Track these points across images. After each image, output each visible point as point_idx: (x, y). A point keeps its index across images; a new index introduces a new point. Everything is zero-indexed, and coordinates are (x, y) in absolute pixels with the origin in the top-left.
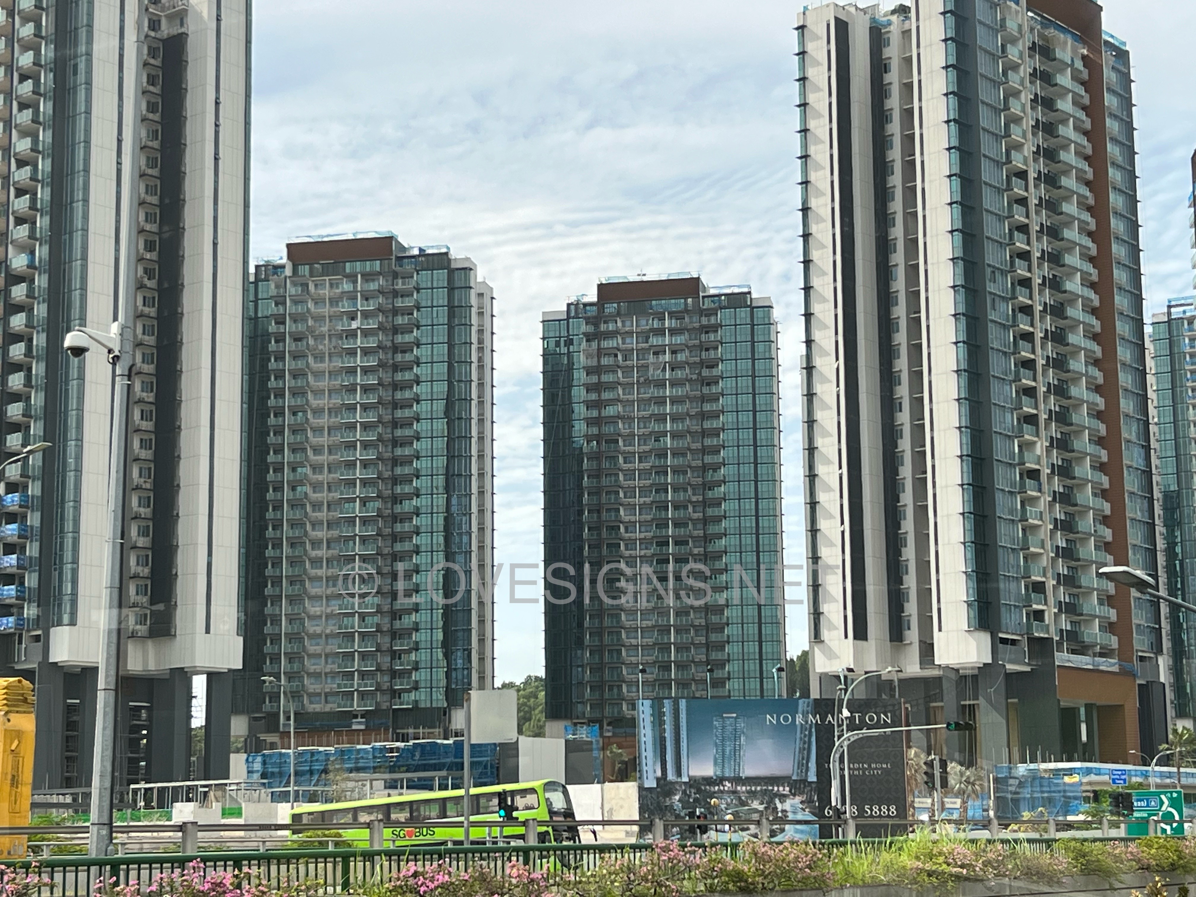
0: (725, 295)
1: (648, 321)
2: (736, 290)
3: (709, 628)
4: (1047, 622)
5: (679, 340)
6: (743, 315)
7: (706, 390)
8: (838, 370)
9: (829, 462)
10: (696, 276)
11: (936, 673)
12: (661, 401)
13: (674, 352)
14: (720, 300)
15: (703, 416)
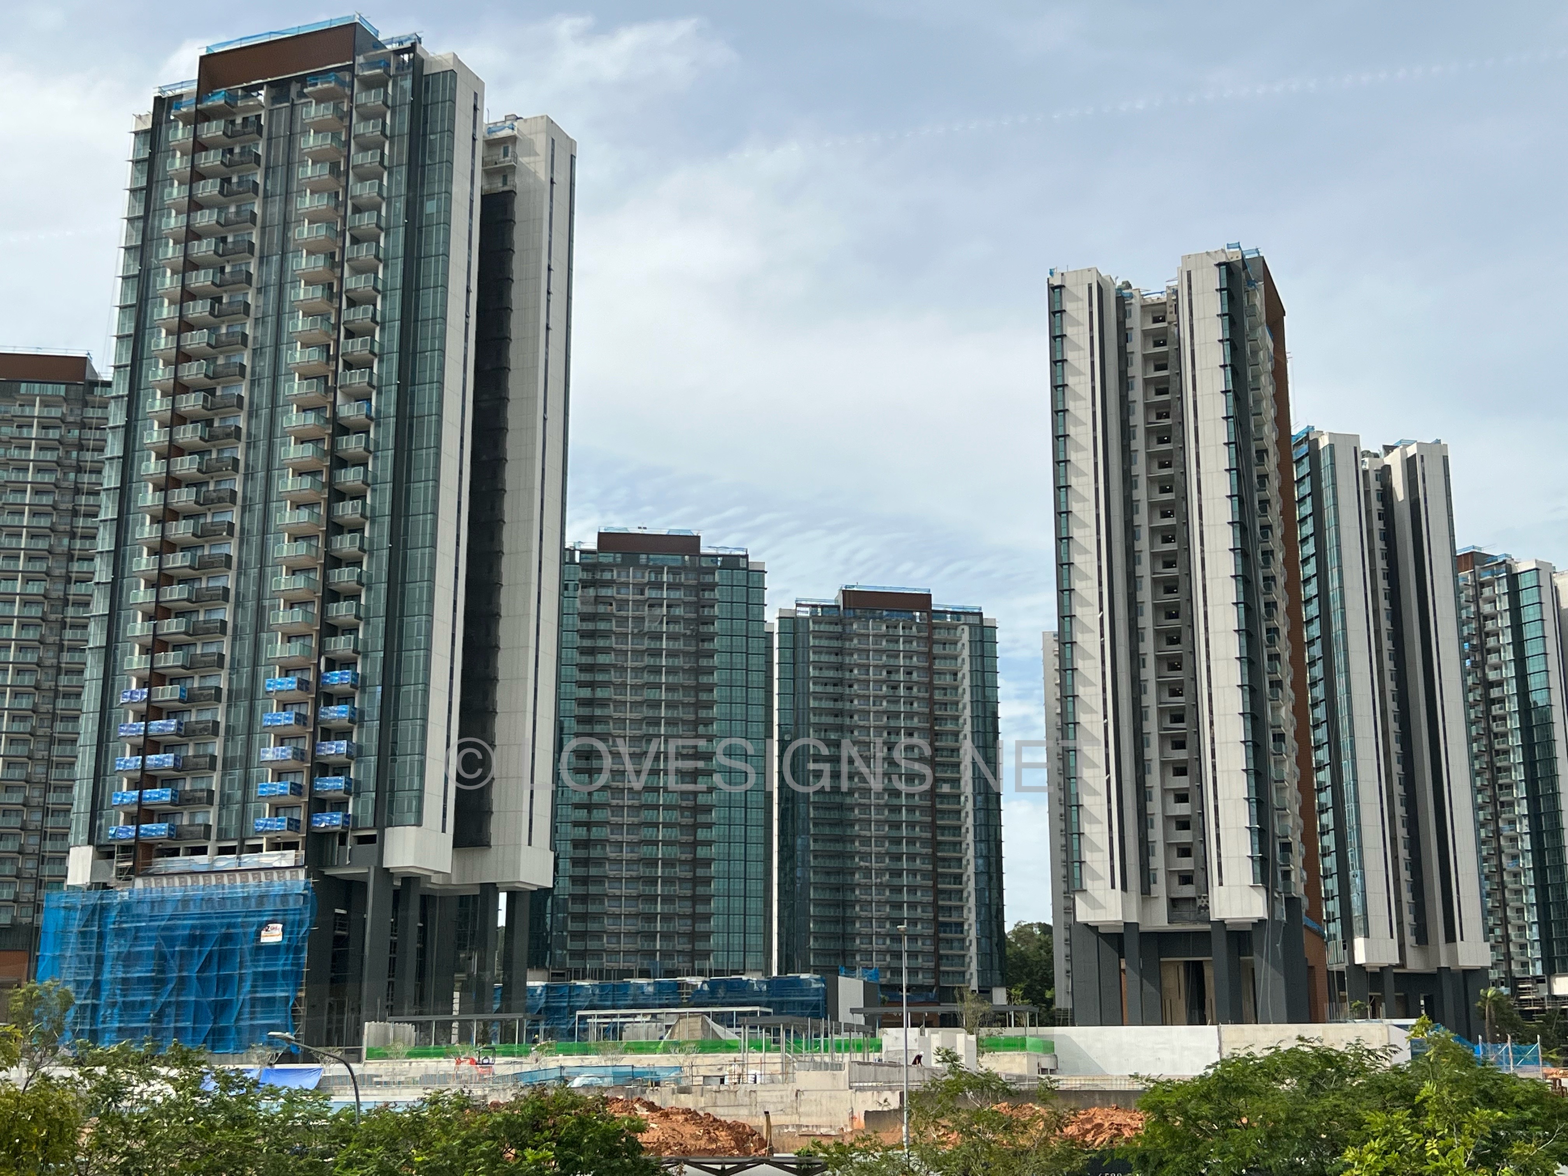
1: (643, 574)
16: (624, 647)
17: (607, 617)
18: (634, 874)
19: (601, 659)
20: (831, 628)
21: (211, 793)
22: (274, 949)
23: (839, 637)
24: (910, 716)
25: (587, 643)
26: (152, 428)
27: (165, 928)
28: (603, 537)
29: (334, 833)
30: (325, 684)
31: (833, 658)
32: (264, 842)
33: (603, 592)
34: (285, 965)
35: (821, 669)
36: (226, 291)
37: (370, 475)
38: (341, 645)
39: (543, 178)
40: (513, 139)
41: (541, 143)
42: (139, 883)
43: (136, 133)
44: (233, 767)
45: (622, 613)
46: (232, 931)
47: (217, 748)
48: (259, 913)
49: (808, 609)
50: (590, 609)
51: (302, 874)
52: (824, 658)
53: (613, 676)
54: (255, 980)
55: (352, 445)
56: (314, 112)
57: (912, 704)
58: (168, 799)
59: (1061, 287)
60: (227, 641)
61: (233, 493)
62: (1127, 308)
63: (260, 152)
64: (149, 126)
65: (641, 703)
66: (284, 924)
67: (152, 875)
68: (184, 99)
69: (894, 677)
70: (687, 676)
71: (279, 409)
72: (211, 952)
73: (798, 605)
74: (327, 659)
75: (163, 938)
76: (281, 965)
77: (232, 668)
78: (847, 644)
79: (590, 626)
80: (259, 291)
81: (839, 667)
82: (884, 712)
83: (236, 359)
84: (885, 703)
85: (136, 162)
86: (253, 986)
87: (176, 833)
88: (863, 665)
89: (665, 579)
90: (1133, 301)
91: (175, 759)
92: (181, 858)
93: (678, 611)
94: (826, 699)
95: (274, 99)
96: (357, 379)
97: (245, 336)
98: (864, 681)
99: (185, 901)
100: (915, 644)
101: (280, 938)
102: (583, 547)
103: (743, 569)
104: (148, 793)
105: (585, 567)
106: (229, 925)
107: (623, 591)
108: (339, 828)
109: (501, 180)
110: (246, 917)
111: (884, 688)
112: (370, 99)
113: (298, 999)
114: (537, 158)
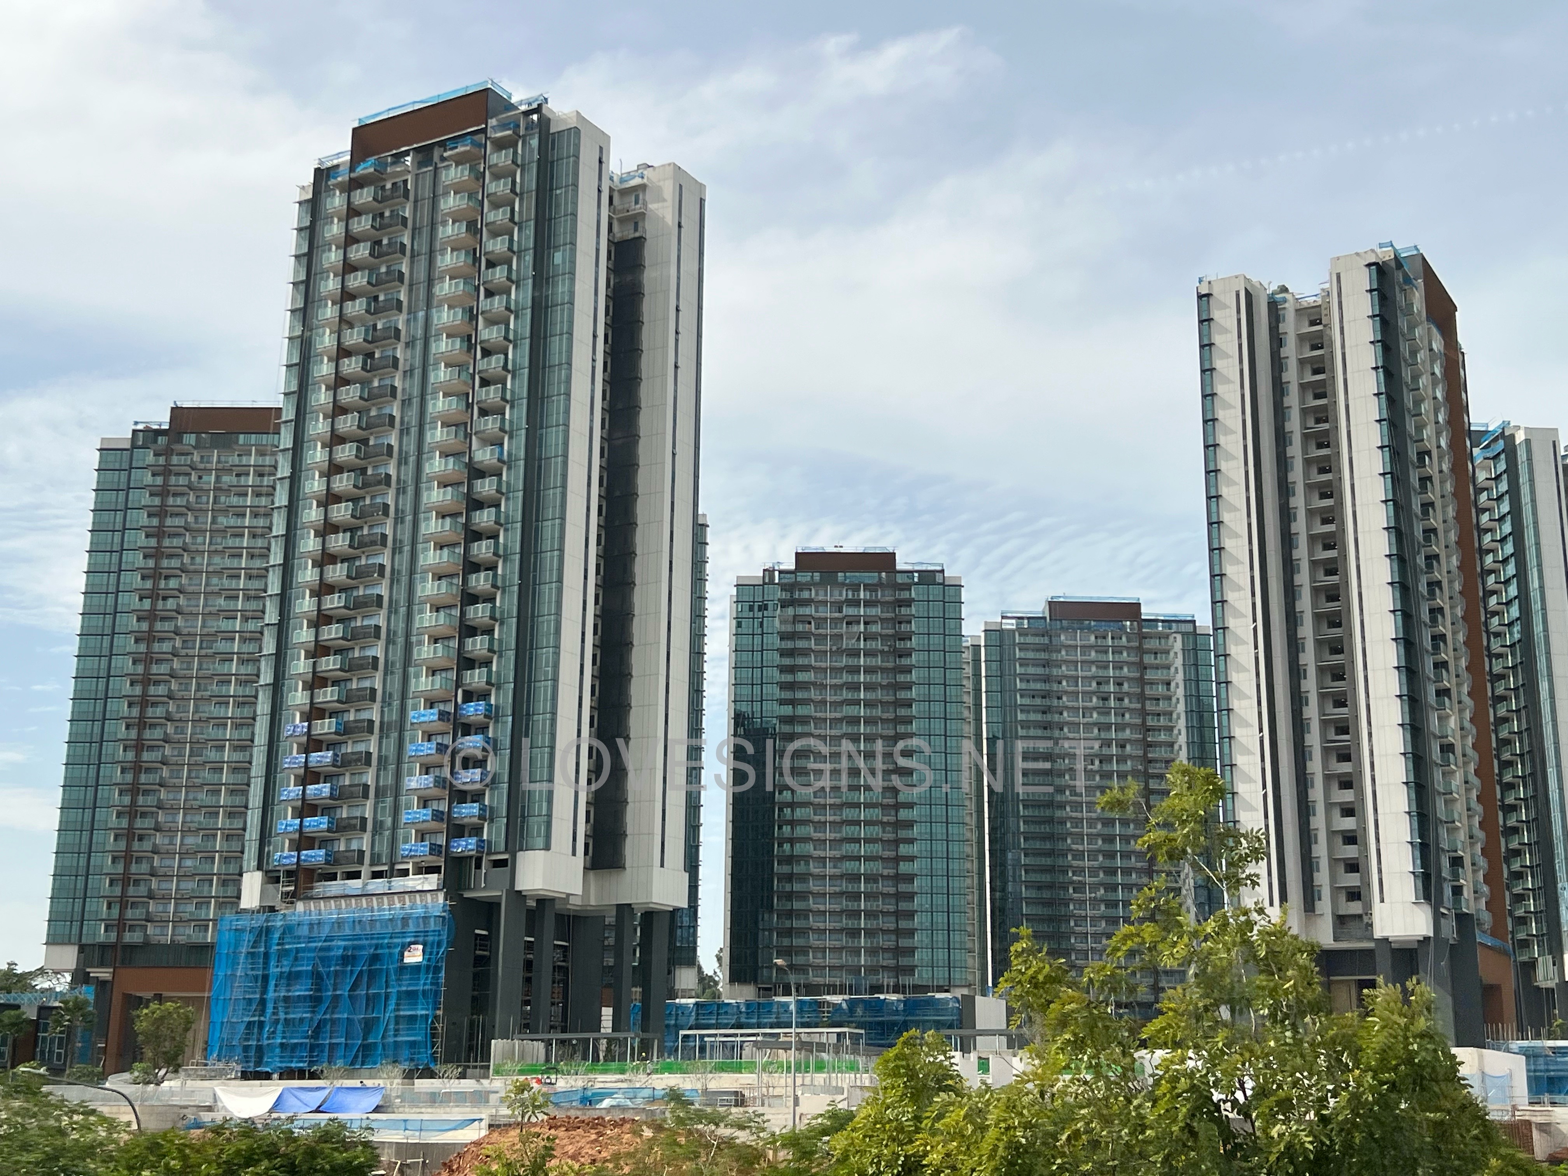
16: (823, 665)
17: (806, 636)
18: (837, 889)
19: (801, 677)
20: (1037, 640)
21: (364, 820)
22: (416, 969)
23: (1045, 648)
24: (1120, 727)
25: (787, 661)
26: (313, 479)
27: (322, 949)
28: (800, 557)
29: (471, 857)
30: (461, 715)
31: (1040, 671)
32: (410, 866)
33: (801, 611)
34: (425, 984)
35: (1028, 681)
36: (377, 347)
37: (502, 515)
38: (476, 678)
39: (670, 223)
40: (643, 187)
41: (668, 190)
42: (300, 906)
43: (300, 203)
44: (384, 795)
45: (820, 631)
46: (379, 951)
47: (369, 778)
48: (403, 934)
49: (1014, 621)
50: (789, 628)
51: (441, 897)
52: (1031, 670)
53: (813, 694)
54: (399, 998)
55: (485, 487)
56: (453, 174)
57: (1123, 715)
58: (324, 826)
59: (1208, 295)
60: (379, 676)
61: (384, 536)
62: (1281, 312)
63: (407, 215)
64: (310, 196)
65: (841, 720)
66: (425, 944)
67: (312, 898)
68: (341, 168)
69: (1104, 688)
70: (885, 692)
71: (425, 456)
72: (361, 972)
73: (1003, 617)
74: (464, 691)
75: (320, 958)
76: (423, 984)
77: (383, 701)
78: (1054, 656)
79: (789, 645)
80: (407, 344)
81: (1047, 679)
82: (1095, 724)
83: (387, 411)
84: (1095, 715)
85: (300, 230)
86: (397, 1004)
87: (333, 859)
88: (1072, 677)
89: (862, 596)
90: (1286, 305)
91: (332, 789)
92: (338, 882)
93: (875, 628)
94: (1034, 712)
95: (420, 164)
96: (491, 424)
97: (394, 388)
98: (1073, 692)
99: (340, 923)
100: (1125, 654)
101: (420, 959)
102: (782, 567)
103: (939, 584)
104: (308, 821)
105: (784, 587)
106: (377, 947)
107: (821, 609)
108: (473, 853)
109: (632, 227)
110: (391, 938)
111: (1095, 699)
112: (501, 159)
113: (436, 1017)
114: (665, 204)
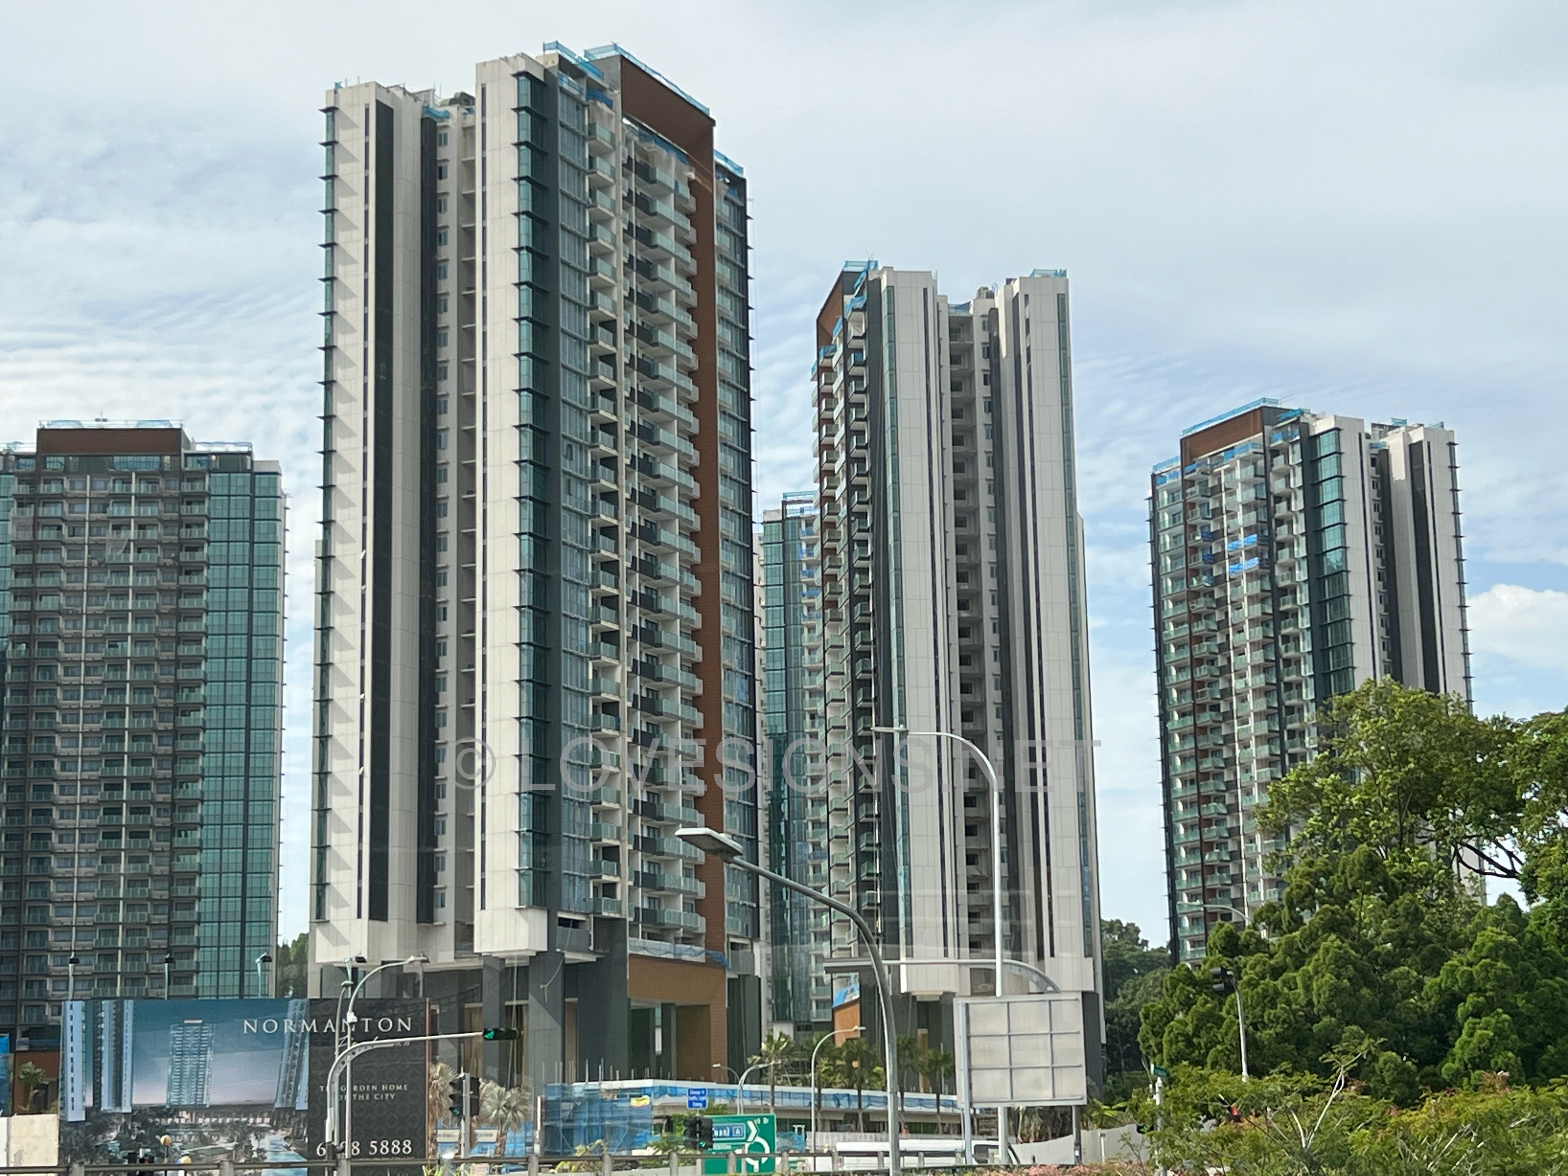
0: (216, 454)
2: (232, 449)
3: (173, 903)
4: (619, 898)
5: (149, 511)
6: (240, 482)
7: (184, 580)
8: (364, 560)
9: (348, 683)
10: (178, 426)
11: (476, 963)
12: (120, 593)
13: (141, 527)
14: (209, 462)
15: (179, 615)
